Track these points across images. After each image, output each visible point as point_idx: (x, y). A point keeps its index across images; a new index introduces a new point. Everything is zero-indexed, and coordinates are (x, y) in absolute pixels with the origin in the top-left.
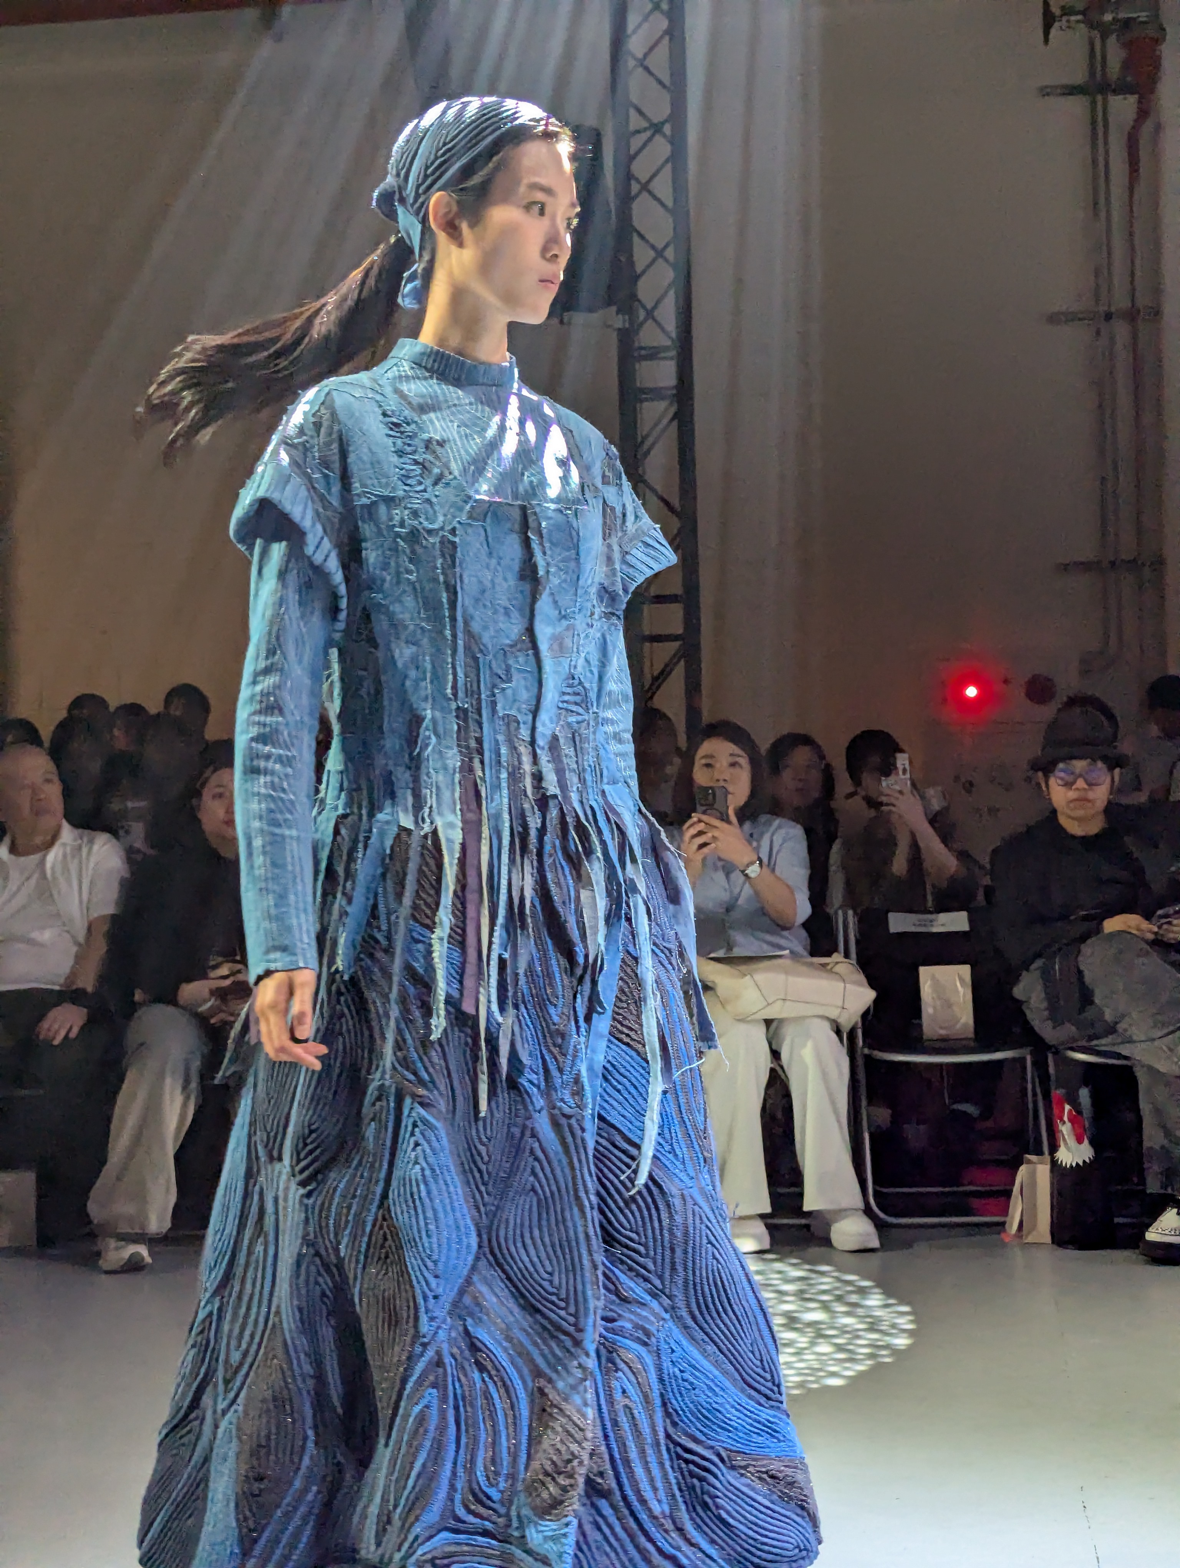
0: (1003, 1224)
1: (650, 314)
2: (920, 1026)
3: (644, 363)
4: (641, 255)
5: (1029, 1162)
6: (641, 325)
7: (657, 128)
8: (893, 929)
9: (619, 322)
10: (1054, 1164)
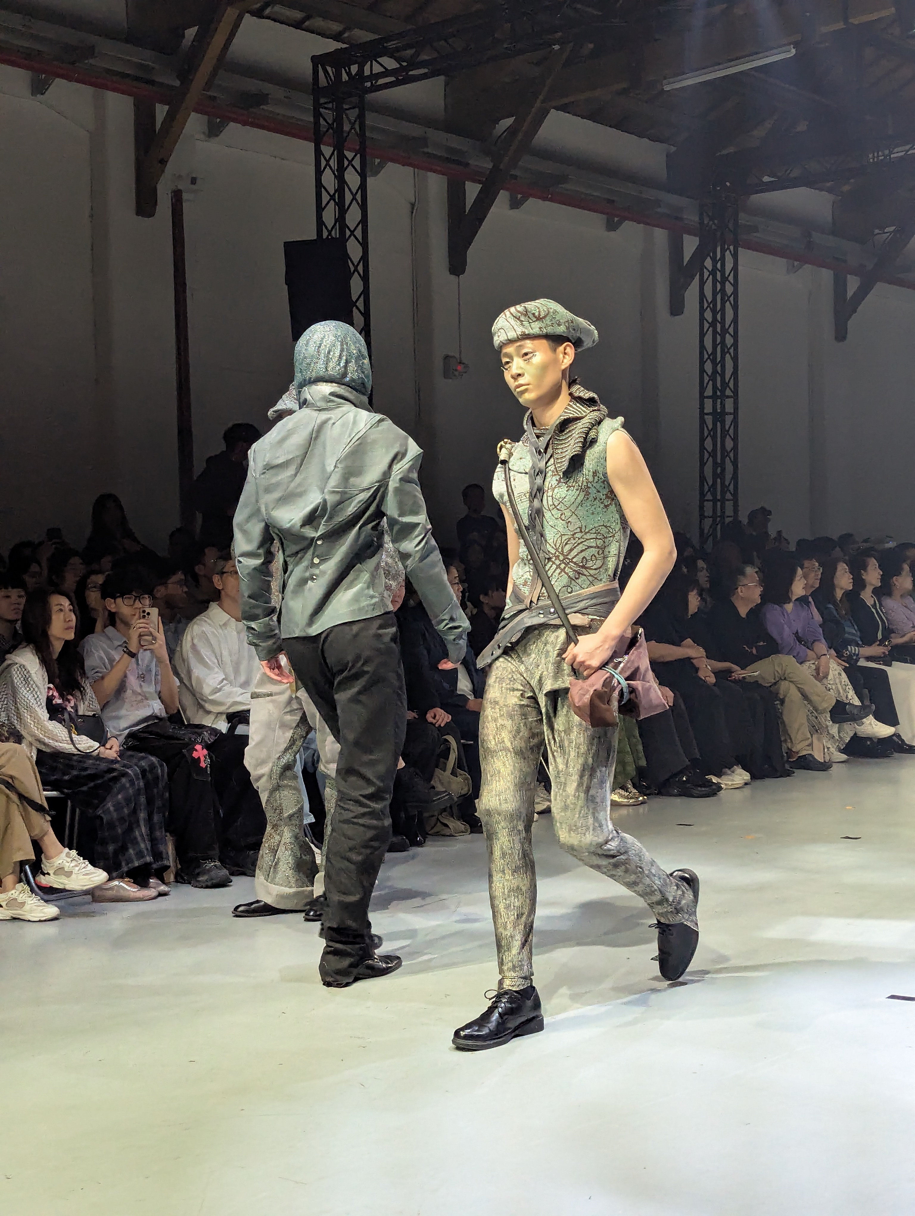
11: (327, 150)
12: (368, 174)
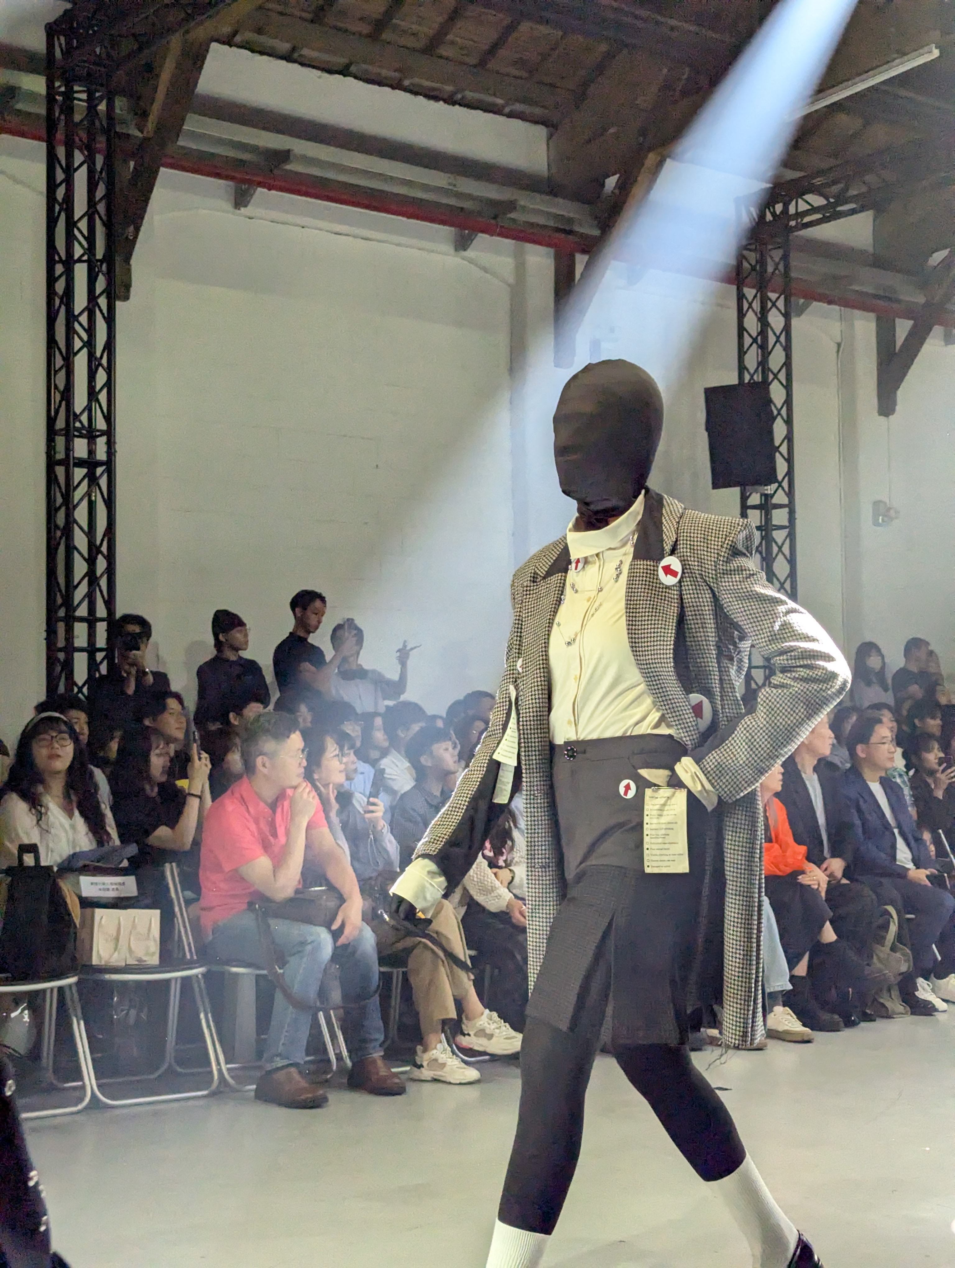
11: (750, 293)
12: (792, 314)
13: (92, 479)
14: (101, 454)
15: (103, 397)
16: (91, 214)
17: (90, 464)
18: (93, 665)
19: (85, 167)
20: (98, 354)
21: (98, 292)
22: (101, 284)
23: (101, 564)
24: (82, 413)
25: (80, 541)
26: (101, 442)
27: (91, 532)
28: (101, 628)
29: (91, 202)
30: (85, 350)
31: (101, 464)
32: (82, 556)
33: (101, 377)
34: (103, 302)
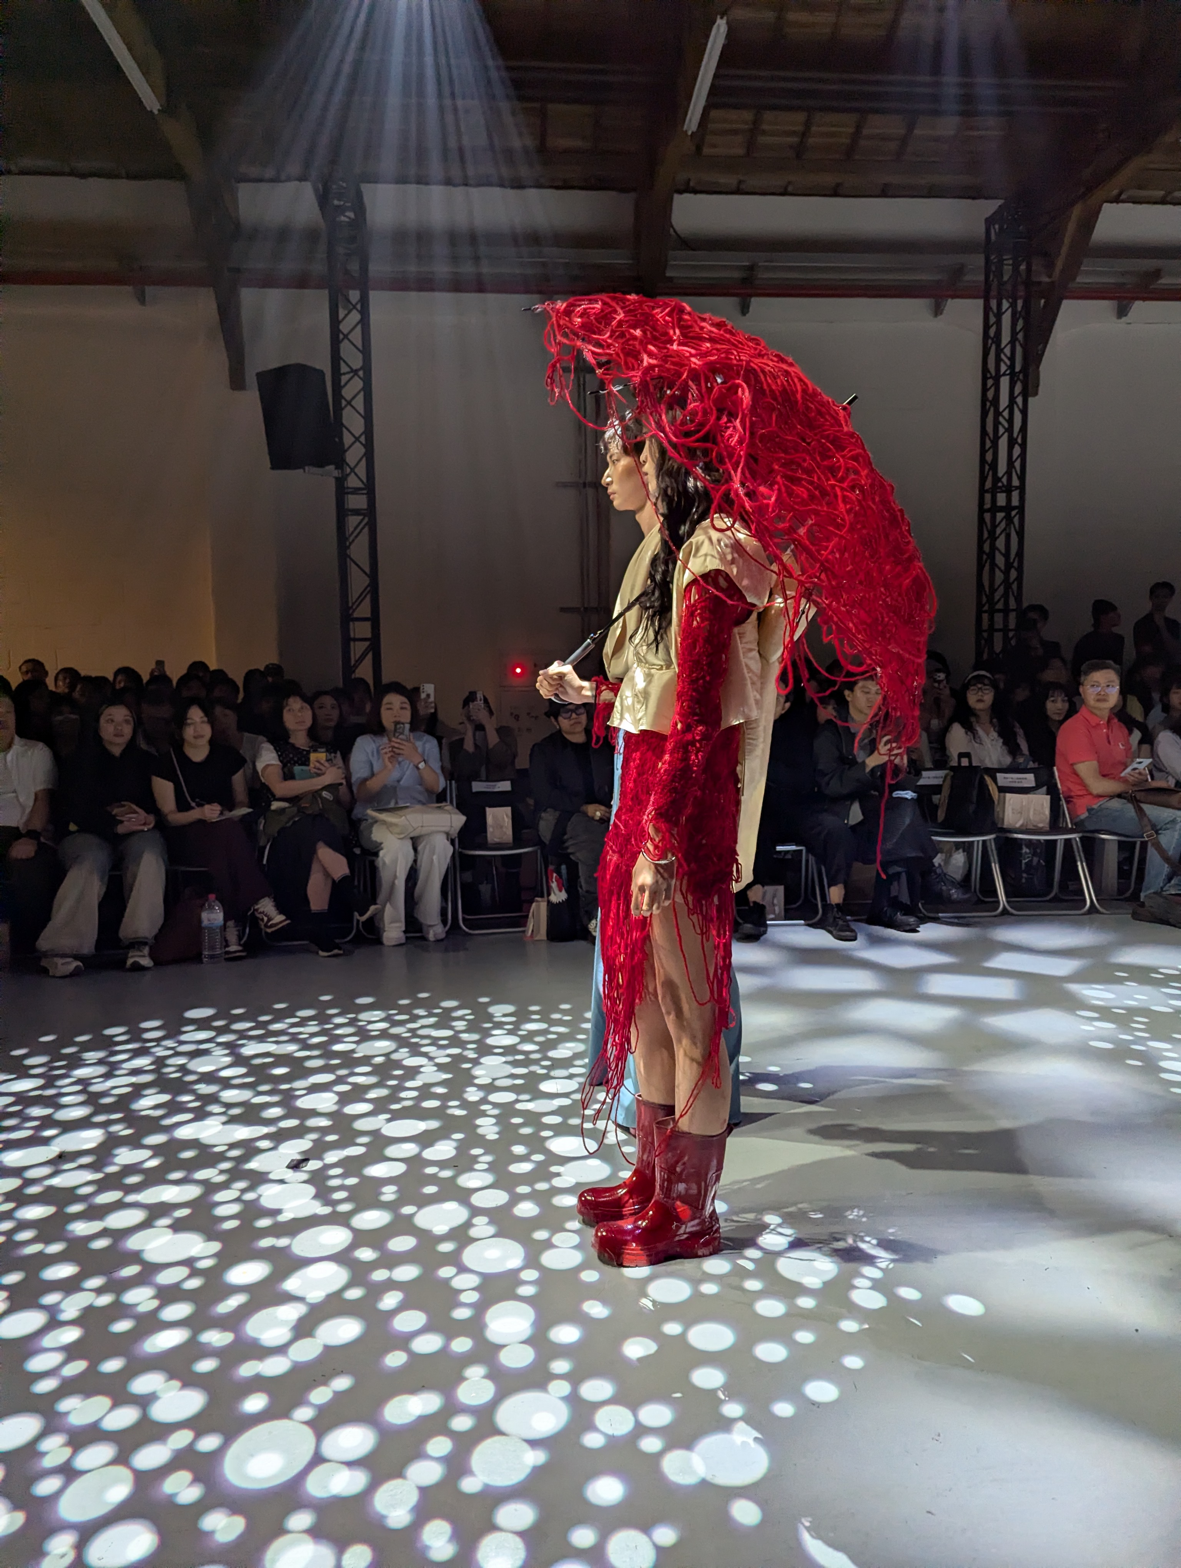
0: (524, 932)
1: (352, 470)
2: (486, 837)
3: (350, 496)
4: (348, 439)
5: (537, 901)
6: (348, 475)
7: (355, 372)
8: (474, 790)
9: (336, 473)
10: (549, 902)
13: (1009, 519)
14: (1015, 502)
15: (1017, 465)
16: (1013, 342)
17: (1008, 508)
18: (1006, 639)
19: (1010, 310)
20: (1015, 435)
21: (1016, 393)
22: (1018, 388)
23: (1013, 574)
24: (1003, 476)
25: (1000, 560)
26: (1015, 495)
27: (1007, 555)
28: (1012, 616)
29: (1014, 333)
30: (1006, 435)
31: (1015, 508)
32: (1001, 571)
33: (1017, 451)
34: (1019, 400)
